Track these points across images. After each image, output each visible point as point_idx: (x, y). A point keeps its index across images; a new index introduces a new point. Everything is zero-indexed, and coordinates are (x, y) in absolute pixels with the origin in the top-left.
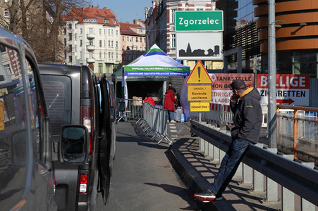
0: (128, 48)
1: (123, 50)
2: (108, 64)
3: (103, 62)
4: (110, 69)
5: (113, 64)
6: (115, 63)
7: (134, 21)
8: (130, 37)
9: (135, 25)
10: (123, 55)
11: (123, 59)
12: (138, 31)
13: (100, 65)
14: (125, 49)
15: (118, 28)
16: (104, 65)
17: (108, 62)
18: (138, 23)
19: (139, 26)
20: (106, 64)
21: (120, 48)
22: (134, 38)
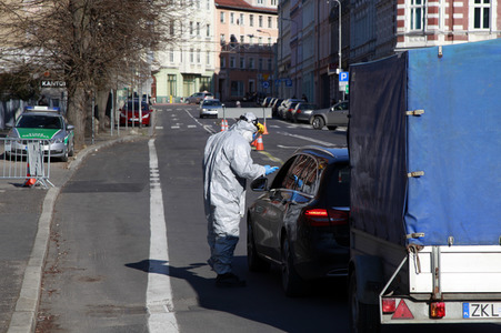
0: (233, 38)
1: (223, 44)
2: (188, 77)
3: (178, 73)
4: (192, 86)
5: (199, 76)
6: (204, 73)
8: (237, 14)
10: (221, 56)
11: (222, 64)
13: (171, 78)
14: (228, 41)
16: (180, 79)
17: (188, 71)
20: (185, 75)
21: (216, 38)
22: (246, 15)
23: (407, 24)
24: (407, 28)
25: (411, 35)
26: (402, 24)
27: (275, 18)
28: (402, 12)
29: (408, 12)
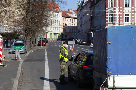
0: (66, 24)
1: (63, 26)
2: (55, 34)
3: (52, 33)
4: (56, 36)
5: (58, 33)
6: (59, 33)
7: (69, 10)
8: (67, 19)
9: (69, 12)
10: (63, 29)
11: (63, 31)
12: (71, 15)
13: (51, 34)
14: (65, 25)
15: (60, 14)
16: (53, 34)
17: (55, 32)
18: (71, 11)
19: (71, 13)
21: (62, 24)
22: (69, 19)
23: (109, 21)
24: (108, 22)
25: (109, 24)
26: (107, 21)
27: (76, 19)
28: (107, 18)
29: (109, 18)
